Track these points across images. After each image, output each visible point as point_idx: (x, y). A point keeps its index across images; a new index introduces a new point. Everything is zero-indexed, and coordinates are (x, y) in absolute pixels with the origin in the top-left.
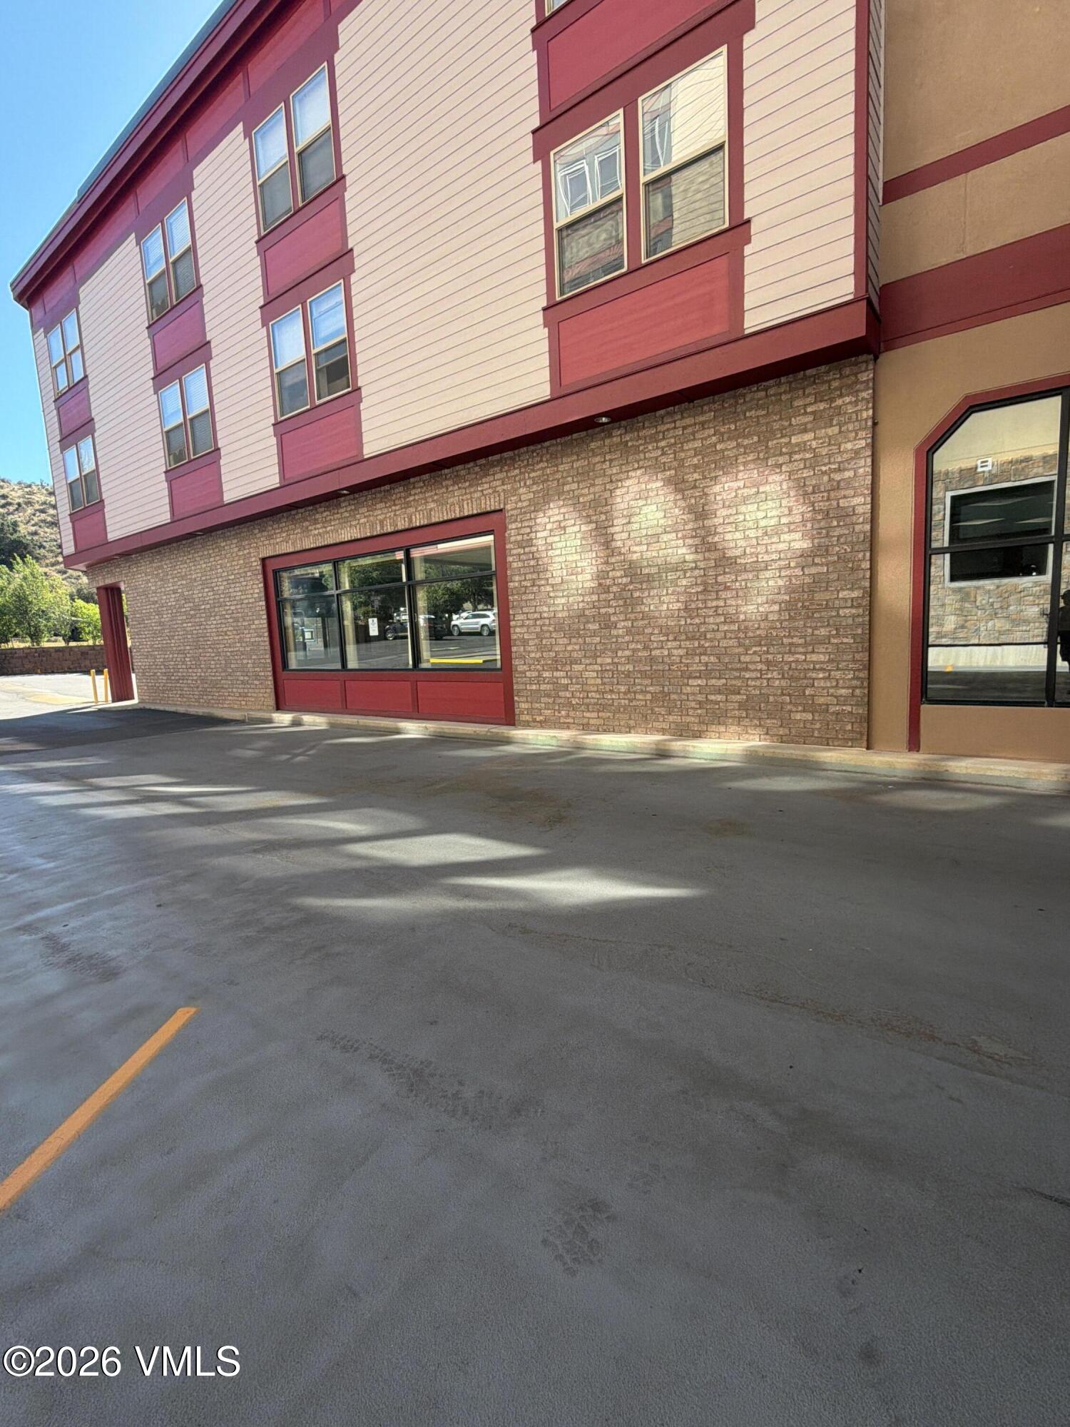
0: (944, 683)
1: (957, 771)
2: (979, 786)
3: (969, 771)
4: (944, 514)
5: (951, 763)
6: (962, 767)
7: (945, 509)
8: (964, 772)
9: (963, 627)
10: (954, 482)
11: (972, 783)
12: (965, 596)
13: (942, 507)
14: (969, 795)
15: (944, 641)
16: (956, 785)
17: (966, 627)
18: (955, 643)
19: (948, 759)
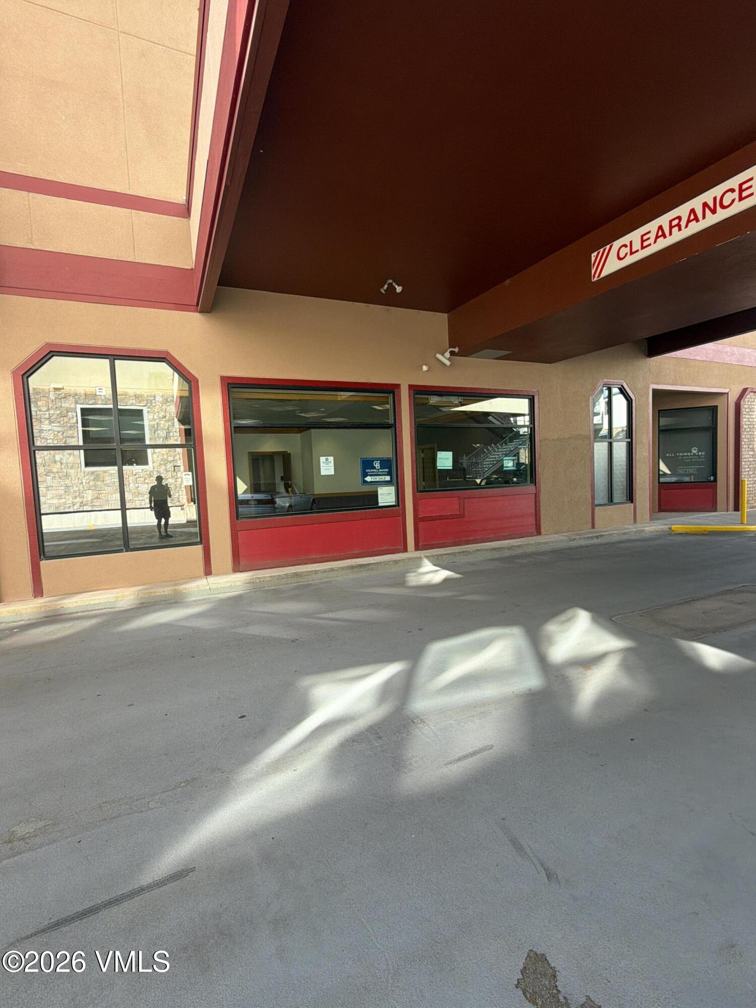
0: (73, 539)
1: (71, 606)
2: (86, 613)
3: (78, 604)
4: (77, 419)
5: (65, 601)
6: (73, 603)
7: (77, 416)
8: (75, 605)
9: (97, 498)
10: (81, 398)
11: (81, 612)
12: (97, 478)
13: (75, 414)
14: (76, 622)
15: (85, 508)
16: (71, 616)
17: (99, 498)
18: (94, 509)
19: (64, 599)
